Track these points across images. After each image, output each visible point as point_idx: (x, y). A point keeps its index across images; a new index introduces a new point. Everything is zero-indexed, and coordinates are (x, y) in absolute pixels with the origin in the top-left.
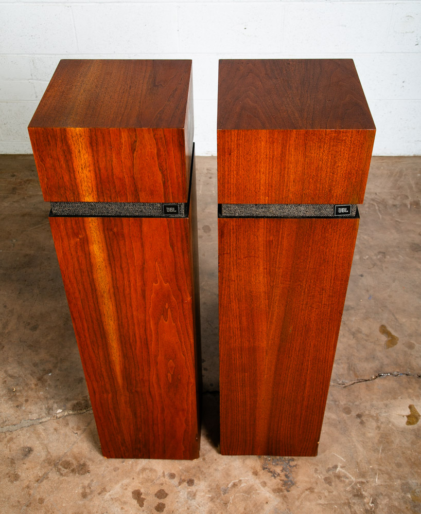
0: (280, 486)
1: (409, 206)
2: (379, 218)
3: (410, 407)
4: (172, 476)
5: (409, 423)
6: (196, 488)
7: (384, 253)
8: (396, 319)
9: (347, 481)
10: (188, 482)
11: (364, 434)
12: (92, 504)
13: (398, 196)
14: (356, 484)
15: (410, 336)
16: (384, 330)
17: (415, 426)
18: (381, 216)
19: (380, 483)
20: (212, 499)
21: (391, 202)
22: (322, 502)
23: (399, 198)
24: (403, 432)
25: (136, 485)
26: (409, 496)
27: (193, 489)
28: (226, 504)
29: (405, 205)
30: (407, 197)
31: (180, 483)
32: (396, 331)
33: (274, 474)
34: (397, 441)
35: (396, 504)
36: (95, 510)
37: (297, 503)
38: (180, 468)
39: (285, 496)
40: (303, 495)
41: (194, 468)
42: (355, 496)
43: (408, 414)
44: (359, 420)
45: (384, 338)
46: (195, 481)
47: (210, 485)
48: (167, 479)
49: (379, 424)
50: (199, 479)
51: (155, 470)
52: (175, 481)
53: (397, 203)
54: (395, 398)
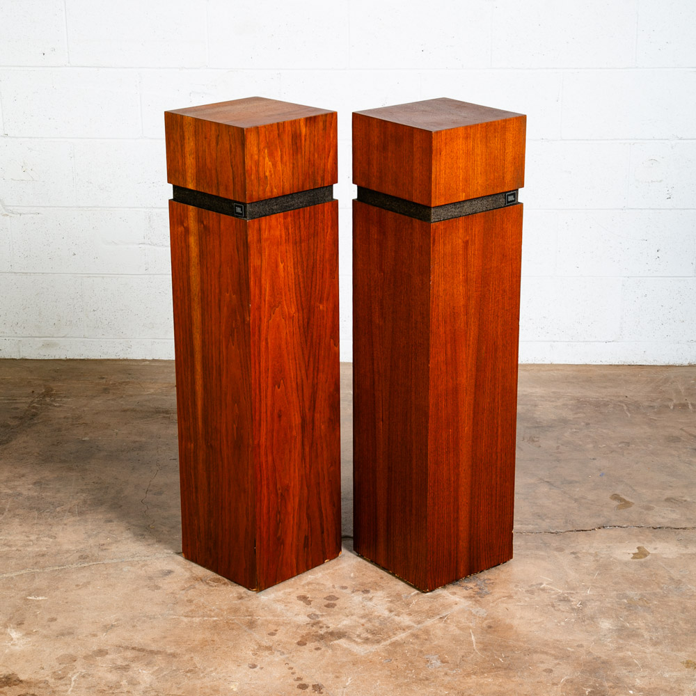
0: (472, 595)
1: (672, 407)
2: (627, 416)
3: (638, 548)
4: (345, 588)
5: (633, 558)
6: (373, 595)
7: (628, 443)
8: (634, 490)
9: (553, 592)
10: (363, 591)
11: (578, 564)
12: (250, 603)
13: (658, 399)
14: (563, 594)
15: (650, 501)
16: (616, 497)
17: (643, 560)
18: (629, 415)
19: (591, 593)
20: (391, 602)
21: (646, 404)
22: (522, 604)
23: (659, 400)
24: (626, 564)
25: (302, 592)
26: (626, 601)
27: (370, 595)
28: (408, 604)
29: (668, 407)
30: (671, 400)
31: (353, 592)
32: (632, 498)
33: (466, 588)
34: (619, 569)
35: (609, 605)
36: (255, 606)
37: (491, 604)
38: (354, 583)
39: (478, 600)
40: (500, 600)
41: (370, 583)
42: (561, 601)
43: (634, 552)
44: (574, 556)
45: (616, 503)
46: (371, 591)
47: (388, 594)
48: (338, 589)
49: (598, 558)
50: (376, 590)
51: (323, 584)
52: (348, 591)
53: (655, 404)
54: (620, 542)
